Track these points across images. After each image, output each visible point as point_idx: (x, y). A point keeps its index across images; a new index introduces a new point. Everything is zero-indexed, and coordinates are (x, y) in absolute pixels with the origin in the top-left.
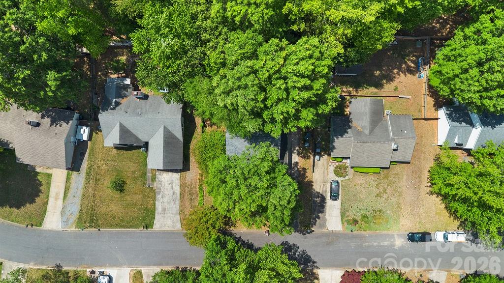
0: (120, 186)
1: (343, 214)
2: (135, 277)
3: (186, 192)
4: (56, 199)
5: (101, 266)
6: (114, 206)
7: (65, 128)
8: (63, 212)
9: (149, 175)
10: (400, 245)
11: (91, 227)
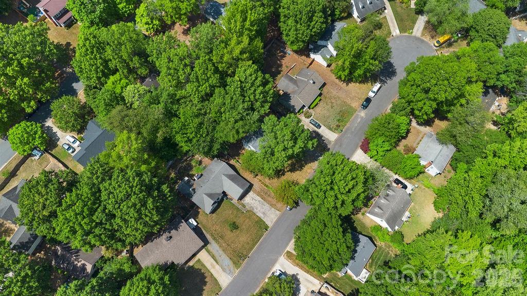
0: (235, 226)
1: (330, 129)
2: (288, 257)
3: (263, 195)
4: (214, 267)
5: (269, 271)
6: (243, 238)
7: (184, 225)
8: (224, 270)
9: (240, 207)
10: (364, 114)
11: (244, 260)
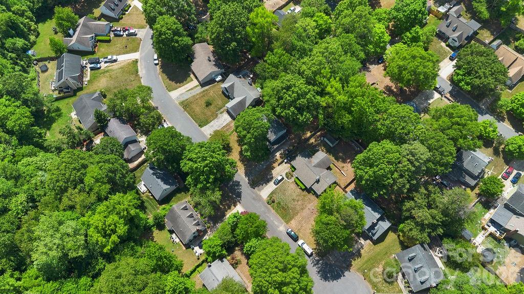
0: (208, 104)
1: (272, 193)
3: (226, 128)
4: (185, 89)
6: (198, 109)
7: (216, 69)
8: (181, 95)
9: (222, 110)
10: (281, 230)
11: (183, 107)
